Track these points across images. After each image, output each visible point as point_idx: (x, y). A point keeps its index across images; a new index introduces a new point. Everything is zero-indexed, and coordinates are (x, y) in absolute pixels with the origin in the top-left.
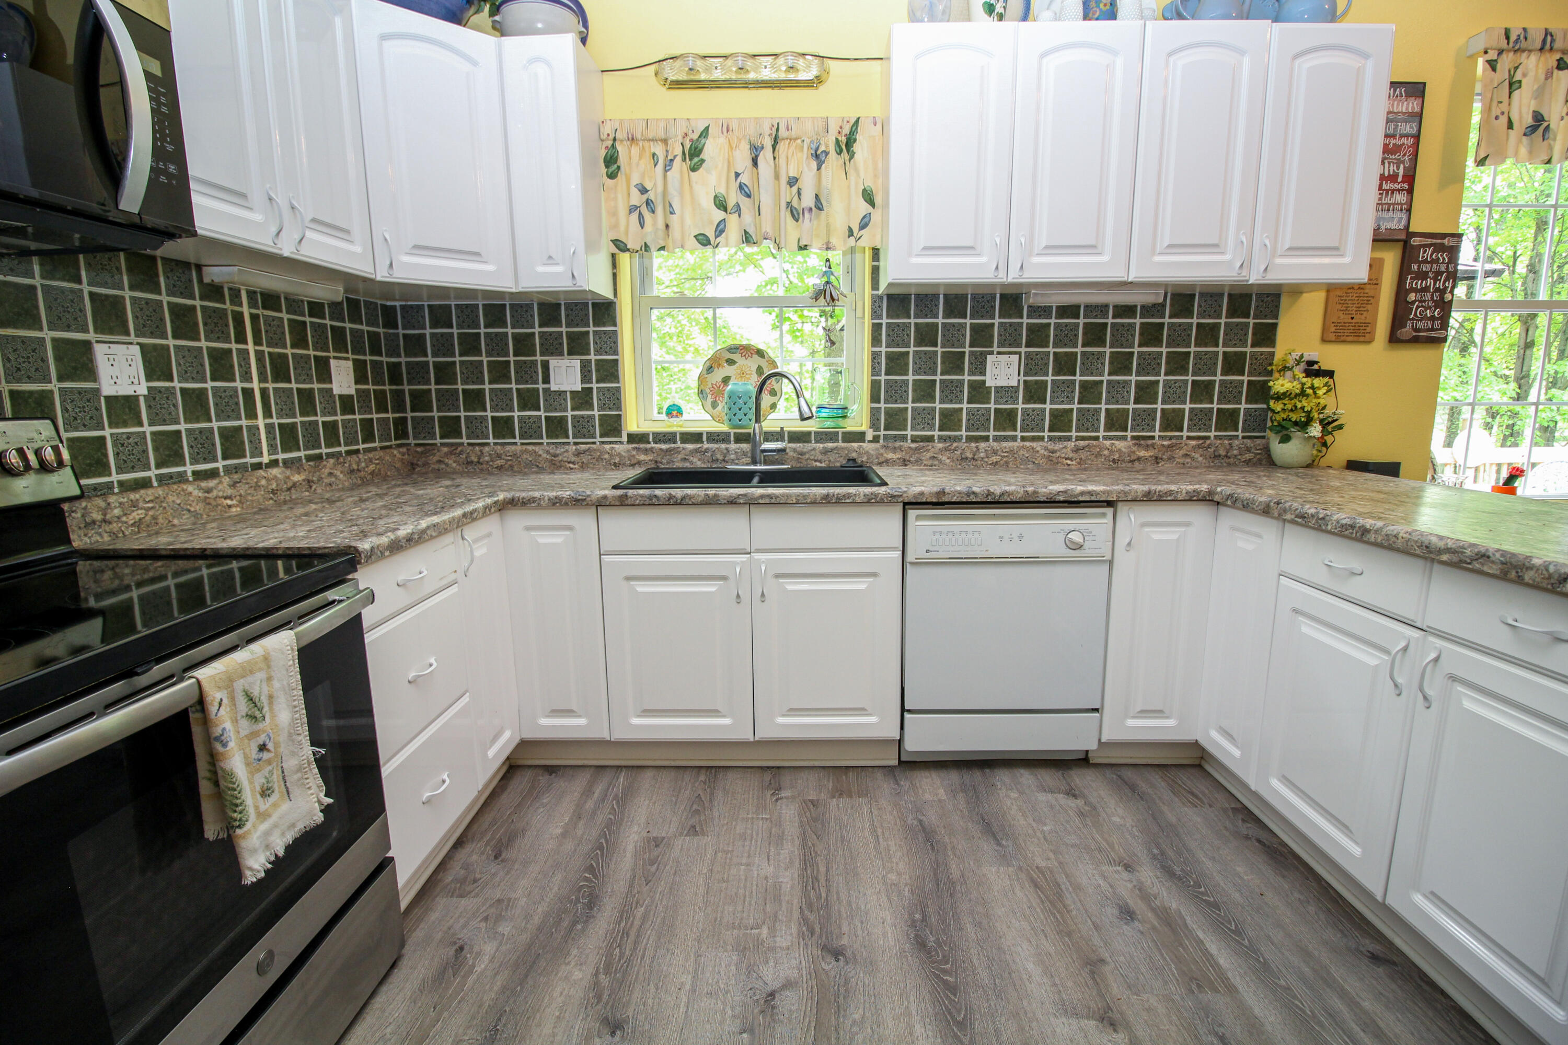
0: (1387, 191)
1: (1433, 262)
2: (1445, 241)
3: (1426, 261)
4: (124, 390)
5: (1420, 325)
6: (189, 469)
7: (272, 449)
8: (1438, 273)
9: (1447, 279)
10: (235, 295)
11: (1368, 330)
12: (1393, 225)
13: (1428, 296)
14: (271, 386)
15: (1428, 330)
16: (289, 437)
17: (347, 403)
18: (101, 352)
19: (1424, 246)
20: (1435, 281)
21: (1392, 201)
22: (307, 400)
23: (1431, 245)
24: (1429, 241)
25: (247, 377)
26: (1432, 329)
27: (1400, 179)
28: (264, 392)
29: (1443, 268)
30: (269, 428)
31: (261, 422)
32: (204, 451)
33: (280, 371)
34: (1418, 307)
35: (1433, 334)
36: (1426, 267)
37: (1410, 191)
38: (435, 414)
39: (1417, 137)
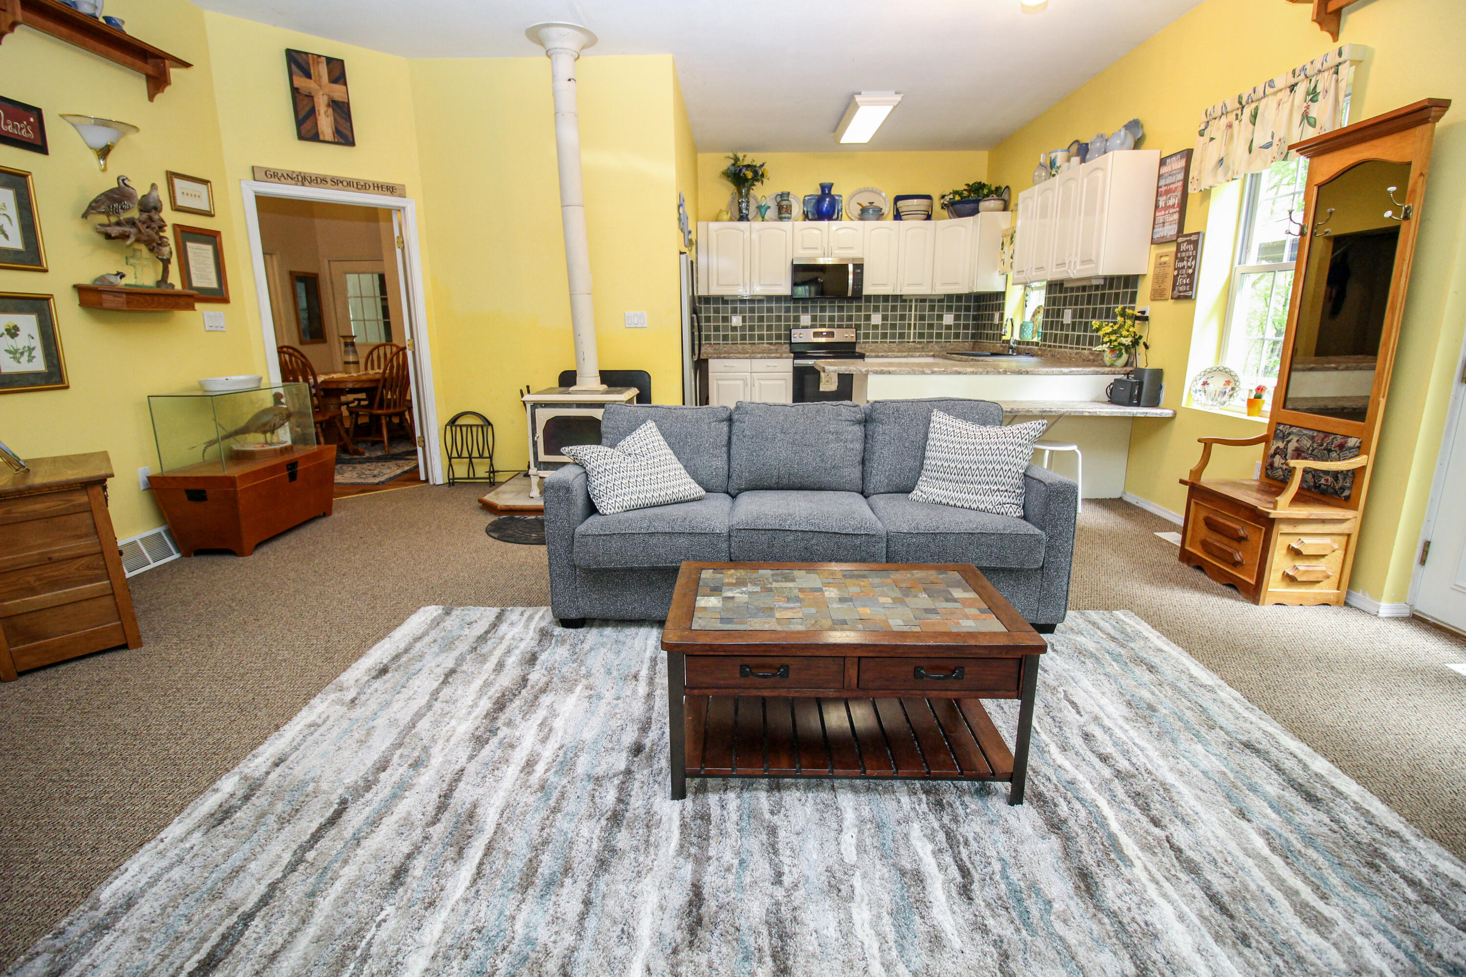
2: (1192, 238)
3: (1184, 251)
4: (876, 323)
5: (1181, 289)
6: (888, 340)
7: (914, 338)
9: (1193, 260)
10: (911, 301)
12: (1172, 232)
14: (918, 322)
15: (1184, 291)
16: (921, 335)
17: (948, 327)
18: (873, 316)
19: (1183, 242)
20: (1188, 261)
22: (931, 326)
23: (1185, 242)
24: (1185, 239)
25: (910, 320)
26: (1186, 291)
28: (915, 324)
29: (1191, 254)
30: (915, 333)
31: (912, 331)
32: (893, 336)
33: (922, 318)
34: (1180, 279)
35: (1186, 294)
36: (1184, 254)
38: (961, 331)
39: (1185, 180)
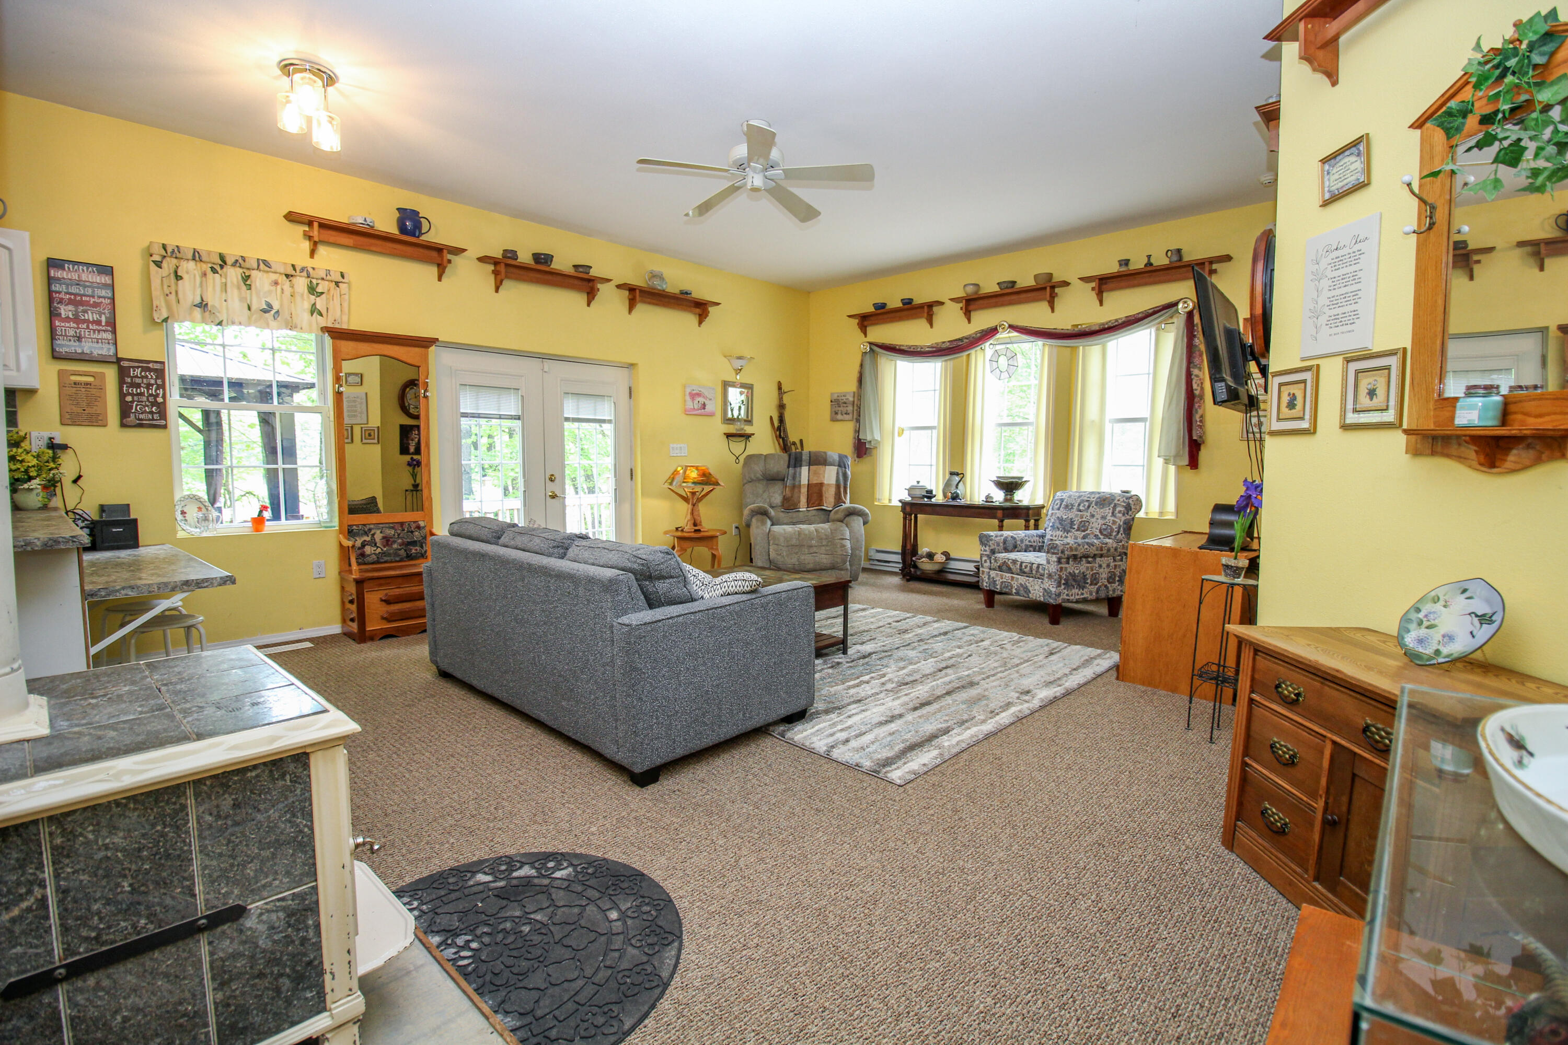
0: (94, 331)
1: (142, 377)
2: (151, 365)
3: (137, 377)
5: (141, 416)
8: (149, 386)
9: (158, 388)
11: (100, 418)
12: (104, 352)
13: (145, 399)
15: (150, 420)
19: (133, 367)
20: (148, 389)
21: (100, 337)
23: (138, 367)
24: (137, 364)
26: (153, 419)
27: (103, 324)
29: (153, 382)
34: (137, 405)
35: (154, 422)
36: (138, 381)
37: (114, 332)
39: (113, 299)
